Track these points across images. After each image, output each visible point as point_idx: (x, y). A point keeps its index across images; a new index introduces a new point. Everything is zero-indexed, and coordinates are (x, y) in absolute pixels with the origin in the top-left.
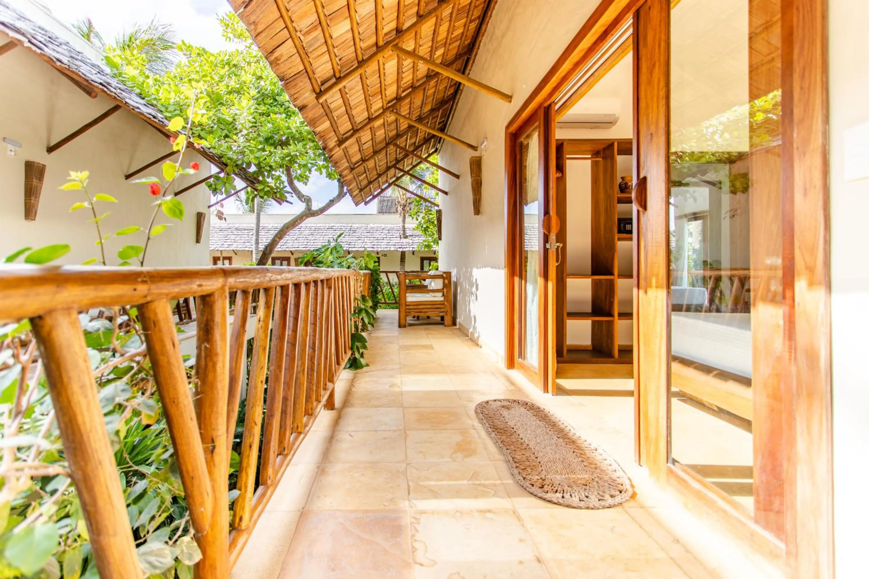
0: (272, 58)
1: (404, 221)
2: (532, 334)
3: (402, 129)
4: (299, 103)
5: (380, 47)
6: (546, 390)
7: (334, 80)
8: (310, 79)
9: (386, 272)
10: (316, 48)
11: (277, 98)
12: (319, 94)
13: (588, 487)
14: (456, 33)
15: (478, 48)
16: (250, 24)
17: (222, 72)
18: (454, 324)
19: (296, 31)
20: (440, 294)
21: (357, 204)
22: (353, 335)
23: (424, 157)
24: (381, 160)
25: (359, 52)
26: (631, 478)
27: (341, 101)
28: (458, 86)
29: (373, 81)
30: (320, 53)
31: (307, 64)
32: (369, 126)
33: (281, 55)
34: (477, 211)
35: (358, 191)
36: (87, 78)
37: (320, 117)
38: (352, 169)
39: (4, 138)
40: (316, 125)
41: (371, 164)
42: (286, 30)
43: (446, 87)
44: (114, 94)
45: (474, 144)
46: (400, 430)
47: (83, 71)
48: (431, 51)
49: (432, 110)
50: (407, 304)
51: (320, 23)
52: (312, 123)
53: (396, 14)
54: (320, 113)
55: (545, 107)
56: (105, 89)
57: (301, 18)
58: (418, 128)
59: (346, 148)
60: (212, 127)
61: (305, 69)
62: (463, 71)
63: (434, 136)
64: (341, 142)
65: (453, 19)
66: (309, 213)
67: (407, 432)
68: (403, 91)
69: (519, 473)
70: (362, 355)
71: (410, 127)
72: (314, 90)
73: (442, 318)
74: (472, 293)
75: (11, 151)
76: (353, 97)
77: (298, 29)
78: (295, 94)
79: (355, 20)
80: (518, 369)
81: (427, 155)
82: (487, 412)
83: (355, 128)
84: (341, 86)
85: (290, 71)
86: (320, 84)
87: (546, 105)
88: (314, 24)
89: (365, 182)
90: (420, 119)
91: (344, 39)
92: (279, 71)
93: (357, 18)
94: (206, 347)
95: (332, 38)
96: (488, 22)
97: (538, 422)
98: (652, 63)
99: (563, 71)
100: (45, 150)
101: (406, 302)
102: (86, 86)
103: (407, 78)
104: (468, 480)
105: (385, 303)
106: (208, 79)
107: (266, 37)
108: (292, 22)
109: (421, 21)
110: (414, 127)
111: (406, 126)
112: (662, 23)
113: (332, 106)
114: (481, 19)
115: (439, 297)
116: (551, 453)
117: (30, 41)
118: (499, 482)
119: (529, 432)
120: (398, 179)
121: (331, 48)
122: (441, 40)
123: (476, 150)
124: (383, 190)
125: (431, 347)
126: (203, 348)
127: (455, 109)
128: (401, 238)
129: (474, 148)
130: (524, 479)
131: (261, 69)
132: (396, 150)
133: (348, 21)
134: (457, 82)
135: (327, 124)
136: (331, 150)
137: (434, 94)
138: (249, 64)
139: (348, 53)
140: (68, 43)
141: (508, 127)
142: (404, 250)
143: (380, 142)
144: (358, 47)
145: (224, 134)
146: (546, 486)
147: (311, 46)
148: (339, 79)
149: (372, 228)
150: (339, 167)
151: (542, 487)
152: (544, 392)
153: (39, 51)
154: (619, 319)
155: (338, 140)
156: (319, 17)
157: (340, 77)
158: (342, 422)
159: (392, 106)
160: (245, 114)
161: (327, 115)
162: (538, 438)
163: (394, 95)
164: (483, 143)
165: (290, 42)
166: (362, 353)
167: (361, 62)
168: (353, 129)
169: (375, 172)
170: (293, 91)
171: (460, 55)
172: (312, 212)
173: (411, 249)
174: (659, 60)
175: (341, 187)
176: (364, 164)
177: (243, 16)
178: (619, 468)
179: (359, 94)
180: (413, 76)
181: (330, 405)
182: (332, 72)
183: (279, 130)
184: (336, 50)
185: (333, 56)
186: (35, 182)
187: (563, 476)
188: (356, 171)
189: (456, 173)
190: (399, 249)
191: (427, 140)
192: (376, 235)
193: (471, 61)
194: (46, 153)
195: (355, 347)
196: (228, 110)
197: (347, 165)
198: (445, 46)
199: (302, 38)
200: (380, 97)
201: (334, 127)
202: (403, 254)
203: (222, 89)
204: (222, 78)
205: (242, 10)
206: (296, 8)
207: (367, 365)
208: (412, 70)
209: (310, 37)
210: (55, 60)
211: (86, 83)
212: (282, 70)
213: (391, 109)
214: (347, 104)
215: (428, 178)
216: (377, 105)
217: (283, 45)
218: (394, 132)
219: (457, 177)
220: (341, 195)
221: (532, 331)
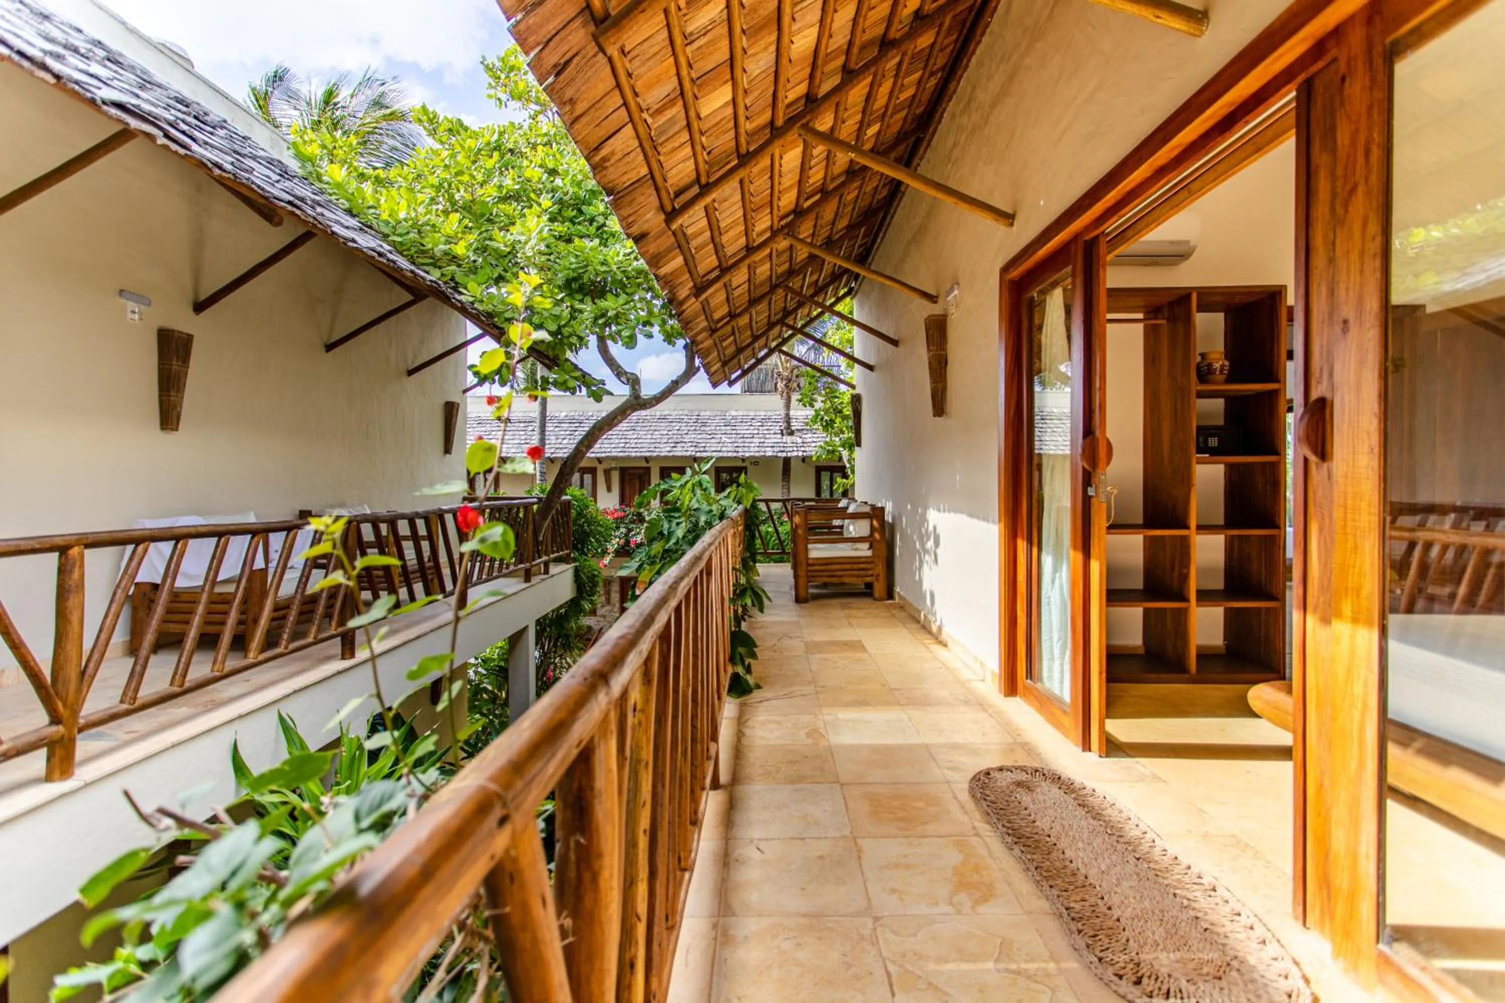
0: (597, 158)
1: (788, 406)
2: (1051, 638)
3: (798, 260)
4: (635, 230)
5: (778, 129)
6: (1086, 746)
7: (696, 190)
8: (657, 189)
9: (767, 501)
10: (672, 137)
11: (584, 208)
12: (671, 215)
13: (1224, 983)
14: (903, 96)
15: (939, 122)
16: (565, 103)
17: (490, 163)
18: (890, 595)
19: (642, 111)
20: (866, 546)
21: (715, 385)
22: (733, 635)
23: (828, 303)
24: (761, 313)
25: (743, 140)
26: (1298, 959)
27: (704, 222)
28: (896, 189)
29: (760, 185)
30: (677, 144)
31: (655, 165)
32: (747, 262)
33: (613, 153)
34: (939, 407)
35: (718, 365)
36: (267, 195)
37: (669, 250)
38: (713, 331)
39: (122, 291)
40: (661, 264)
41: (744, 320)
42: (623, 109)
43: (877, 187)
44: (311, 220)
45: (932, 292)
46: (845, 837)
47: (258, 181)
48: (859, 129)
49: (850, 227)
50: (810, 562)
51: (682, 94)
52: (655, 261)
53: (808, 70)
54: (669, 244)
55: (1086, 242)
56: (298, 212)
57: (650, 87)
58: (824, 260)
59: (706, 299)
60: (475, 261)
61: (651, 172)
62: (908, 161)
63: (847, 271)
64: (699, 290)
65: (902, 74)
66: (636, 403)
67: (859, 841)
68: (807, 199)
69: (1088, 946)
70: (748, 670)
71: (812, 257)
72: (662, 207)
73: (869, 586)
74: (926, 551)
75: (133, 312)
76: (725, 215)
77: (644, 106)
78: (629, 216)
79: (741, 87)
80: (1024, 696)
81: (833, 300)
82: (993, 798)
83: (724, 265)
84: (708, 200)
85: (625, 178)
86: (672, 196)
87: (1088, 237)
88: (672, 97)
89: (730, 351)
90: (830, 244)
91: (719, 119)
92: (606, 180)
93: (744, 81)
94: (578, 843)
95: (700, 118)
96: (961, 77)
97: (1091, 821)
98: (1348, 187)
99: (1132, 181)
100: (191, 309)
101: (807, 558)
102: (264, 205)
103: (816, 176)
104: (997, 961)
105: (765, 554)
106: (465, 178)
107: (588, 124)
108: (636, 95)
109: (851, 81)
110: (817, 256)
111: (805, 255)
112: (1375, 112)
113: (689, 231)
114: (947, 69)
115: (863, 551)
116: (1135, 898)
117: (167, 136)
118: (1052, 966)
119: (1080, 845)
120: (785, 341)
121: (697, 136)
122: (878, 110)
123: (936, 302)
124: (759, 361)
125: (858, 646)
126: (572, 844)
127: (890, 223)
128: (783, 435)
129: (932, 298)
130: (1100, 959)
131: (554, 156)
132: (786, 295)
133: (728, 88)
134: (894, 179)
135: (680, 260)
136: (682, 303)
137: (856, 201)
138: (534, 147)
139: (724, 141)
140: (225, 121)
141: (1005, 270)
142: (789, 455)
143: (762, 284)
144: (742, 131)
145: (496, 275)
146: (1145, 981)
147: (662, 133)
148: (706, 189)
149: (734, 418)
150: (692, 330)
151: (1138, 982)
152: (1084, 750)
153: (182, 151)
154: (1198, 606)
155: (695, 286)
156: (680, 84)
157: (708, 183)
158: (739, 818)
159: (788, 225)
160: (533, 242)
161: (679, 246)
162: (1100, 859)
163: (792, 206)
164: (951, 290)
165: (629, 130)
166: (749, 665)
167: (744, 156)
168: (720, 266)
169: (749, 333)
170: (625, 212)
171: (905, 133)
172: (641, 401)
173: (800, 454)
174: (1367, 179)
175: (690, 360)
176: (733, 323)
177: (552, 90)
178: (1269, 935)
179: (735, 208)
180: (826, 173)
181: (716, 785)
182: (693, 176)
183: (586, 266)
184: (704, 139)
185: (699, 148)
186: (175, 365)
187: (1172, 955)
188: (719, 333)
189: (892, 336)
190: (780, 454)
191: (836, 277)
192: (743, 429)
193: (925, 144)
194: (193, 314)
195: (738, 657)
196: (502, 233)
197: (705, 324)
198: (882, 120)
199: (650, 121)
200: (768, 211)
201: (689, 264)
202: (787, 461)
203: (489, 193)
204: (489, 174)
205: (551, 79)
206: (643, 69)
207: (758, 687)
208: (824, 163)
209: (662, 119)
210: (210, 165)
211: (262, 201)
212: (612, 177)
213: (786, 231)
214: (715, 228)
215: (834, 339)
216: (763, 223)
217: (618, 135)
218: (786, 266)
219: (895, 343)
220: (689, 373)
221: (1051, 632)
